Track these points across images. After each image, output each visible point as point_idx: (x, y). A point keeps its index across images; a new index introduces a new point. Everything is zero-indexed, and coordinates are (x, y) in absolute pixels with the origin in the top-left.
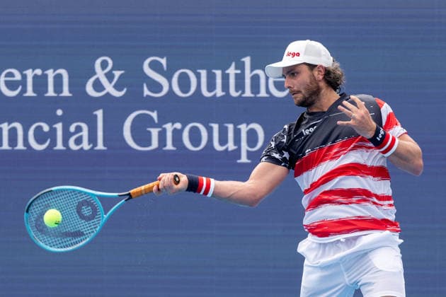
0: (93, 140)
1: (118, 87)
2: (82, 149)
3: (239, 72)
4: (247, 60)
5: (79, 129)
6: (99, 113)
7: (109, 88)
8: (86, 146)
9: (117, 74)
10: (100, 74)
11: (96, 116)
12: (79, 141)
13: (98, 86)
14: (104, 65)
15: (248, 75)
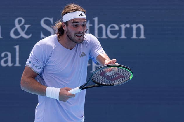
0: (13, 61)
1: (27, 33)
2: (8, 66)
3: (91, 25)
4: (96, 19)
5: (6, 55)
6: (17, 47)
7: (23, 34)
8: (10, 64)
9: (27, 26)
10: (18, 26)
11: (15, 49)
12: (6, 62)
13: (16, 33)
14: (20, 22)
15: (96, 27)
